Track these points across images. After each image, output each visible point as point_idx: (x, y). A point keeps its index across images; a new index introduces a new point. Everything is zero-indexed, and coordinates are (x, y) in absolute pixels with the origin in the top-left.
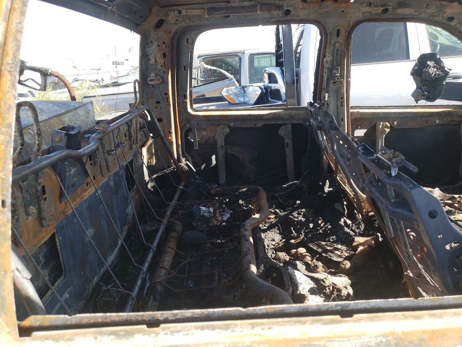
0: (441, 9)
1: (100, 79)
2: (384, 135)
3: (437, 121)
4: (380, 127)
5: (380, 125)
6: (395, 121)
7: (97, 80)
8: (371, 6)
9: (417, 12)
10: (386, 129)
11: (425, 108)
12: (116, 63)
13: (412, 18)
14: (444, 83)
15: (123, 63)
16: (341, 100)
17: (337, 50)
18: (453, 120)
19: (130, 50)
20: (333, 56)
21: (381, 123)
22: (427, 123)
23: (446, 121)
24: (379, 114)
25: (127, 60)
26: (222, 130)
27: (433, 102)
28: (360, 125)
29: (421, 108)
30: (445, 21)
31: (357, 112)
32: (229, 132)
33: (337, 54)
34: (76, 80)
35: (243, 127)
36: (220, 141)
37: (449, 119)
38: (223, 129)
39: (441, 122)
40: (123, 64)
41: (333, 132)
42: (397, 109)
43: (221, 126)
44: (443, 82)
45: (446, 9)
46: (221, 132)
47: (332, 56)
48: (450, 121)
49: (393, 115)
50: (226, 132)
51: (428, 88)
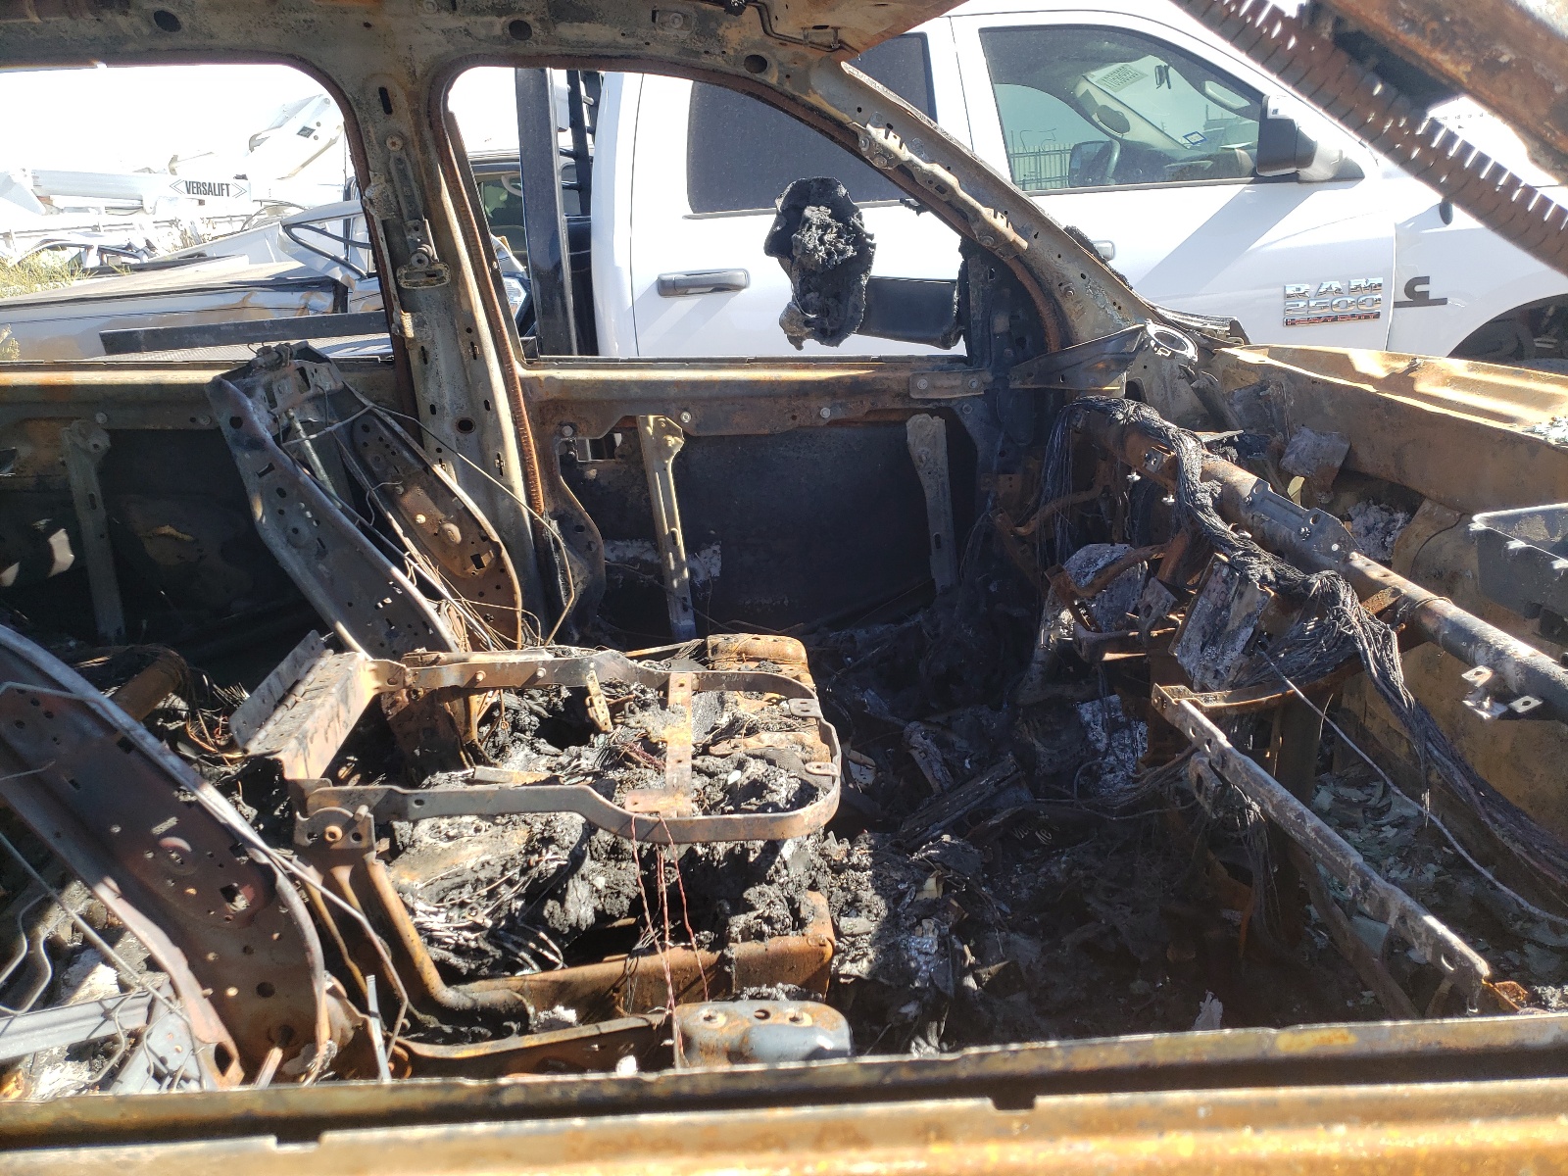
0: (705, 28)
1: (141, 244)
2: (668, 458)
3: (826, 413)
4: (650, 430)
5: (648, 425)
6: (686, 410)
7: (129, 246)
8: (459, 9)
9: (629, 36)
10: (670, 438)
11: (783, 367)
12: (199, 189)
13: (628, 57)
14: (864, 282)
15: (225, 187)
16: (467, 335)
17: (399, 160)
18: (880, 406)
19: (253, 143)
20: (390, 180)
21: (651, 418)
22: (794, 418)
23: (859, 408)
24: (623, 385)
25: (244, 177)
26: (79, 440)
27: (837, 345)
28: (571, 425)
29: (769, 368)
30: (743, 71)
31: (549, 379)
32: (109, 445)
33: (403, 173)
34: (52, 244)
35: (147, 427)
36: (83, 480)
37: (867, 406)
38: (85, 438)
39: (841, 414)
40: (225, 192)
41: (247, 455)
42: (688, 368)
43: (75, 424)
44: (860, 280)
45: (723, 28)
46: (75, 445)
47: (387, 181)
48: (870, 412)
49: (673, 392)
50: (96, 446)
51: (822, 298)
